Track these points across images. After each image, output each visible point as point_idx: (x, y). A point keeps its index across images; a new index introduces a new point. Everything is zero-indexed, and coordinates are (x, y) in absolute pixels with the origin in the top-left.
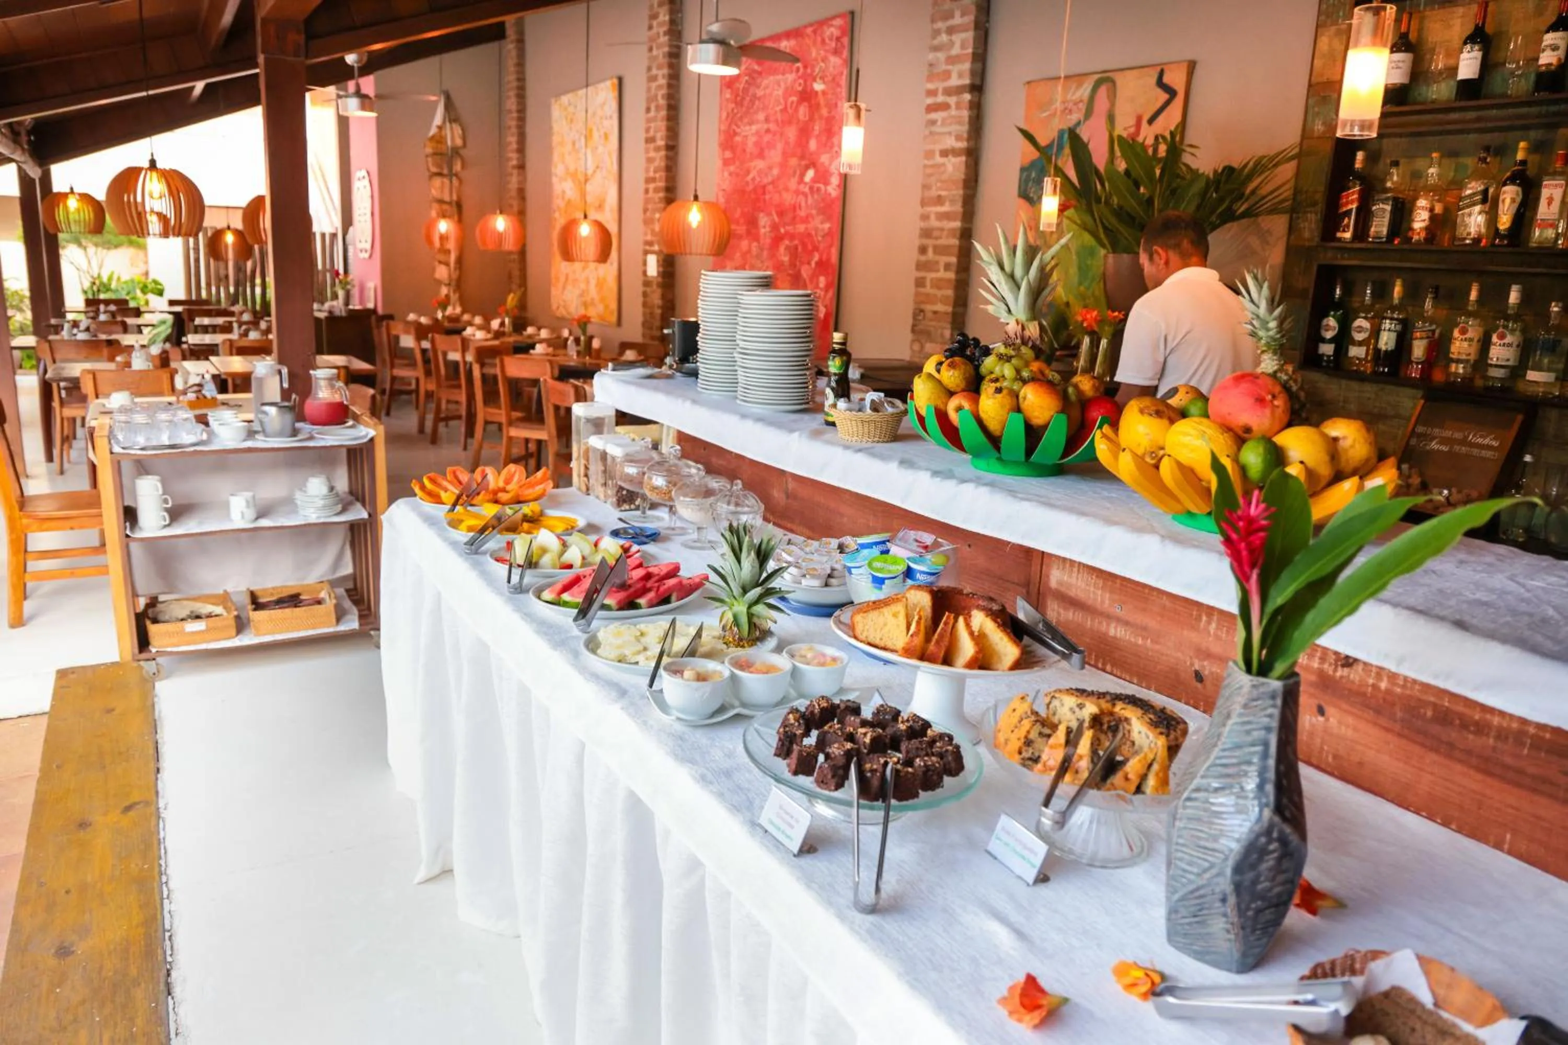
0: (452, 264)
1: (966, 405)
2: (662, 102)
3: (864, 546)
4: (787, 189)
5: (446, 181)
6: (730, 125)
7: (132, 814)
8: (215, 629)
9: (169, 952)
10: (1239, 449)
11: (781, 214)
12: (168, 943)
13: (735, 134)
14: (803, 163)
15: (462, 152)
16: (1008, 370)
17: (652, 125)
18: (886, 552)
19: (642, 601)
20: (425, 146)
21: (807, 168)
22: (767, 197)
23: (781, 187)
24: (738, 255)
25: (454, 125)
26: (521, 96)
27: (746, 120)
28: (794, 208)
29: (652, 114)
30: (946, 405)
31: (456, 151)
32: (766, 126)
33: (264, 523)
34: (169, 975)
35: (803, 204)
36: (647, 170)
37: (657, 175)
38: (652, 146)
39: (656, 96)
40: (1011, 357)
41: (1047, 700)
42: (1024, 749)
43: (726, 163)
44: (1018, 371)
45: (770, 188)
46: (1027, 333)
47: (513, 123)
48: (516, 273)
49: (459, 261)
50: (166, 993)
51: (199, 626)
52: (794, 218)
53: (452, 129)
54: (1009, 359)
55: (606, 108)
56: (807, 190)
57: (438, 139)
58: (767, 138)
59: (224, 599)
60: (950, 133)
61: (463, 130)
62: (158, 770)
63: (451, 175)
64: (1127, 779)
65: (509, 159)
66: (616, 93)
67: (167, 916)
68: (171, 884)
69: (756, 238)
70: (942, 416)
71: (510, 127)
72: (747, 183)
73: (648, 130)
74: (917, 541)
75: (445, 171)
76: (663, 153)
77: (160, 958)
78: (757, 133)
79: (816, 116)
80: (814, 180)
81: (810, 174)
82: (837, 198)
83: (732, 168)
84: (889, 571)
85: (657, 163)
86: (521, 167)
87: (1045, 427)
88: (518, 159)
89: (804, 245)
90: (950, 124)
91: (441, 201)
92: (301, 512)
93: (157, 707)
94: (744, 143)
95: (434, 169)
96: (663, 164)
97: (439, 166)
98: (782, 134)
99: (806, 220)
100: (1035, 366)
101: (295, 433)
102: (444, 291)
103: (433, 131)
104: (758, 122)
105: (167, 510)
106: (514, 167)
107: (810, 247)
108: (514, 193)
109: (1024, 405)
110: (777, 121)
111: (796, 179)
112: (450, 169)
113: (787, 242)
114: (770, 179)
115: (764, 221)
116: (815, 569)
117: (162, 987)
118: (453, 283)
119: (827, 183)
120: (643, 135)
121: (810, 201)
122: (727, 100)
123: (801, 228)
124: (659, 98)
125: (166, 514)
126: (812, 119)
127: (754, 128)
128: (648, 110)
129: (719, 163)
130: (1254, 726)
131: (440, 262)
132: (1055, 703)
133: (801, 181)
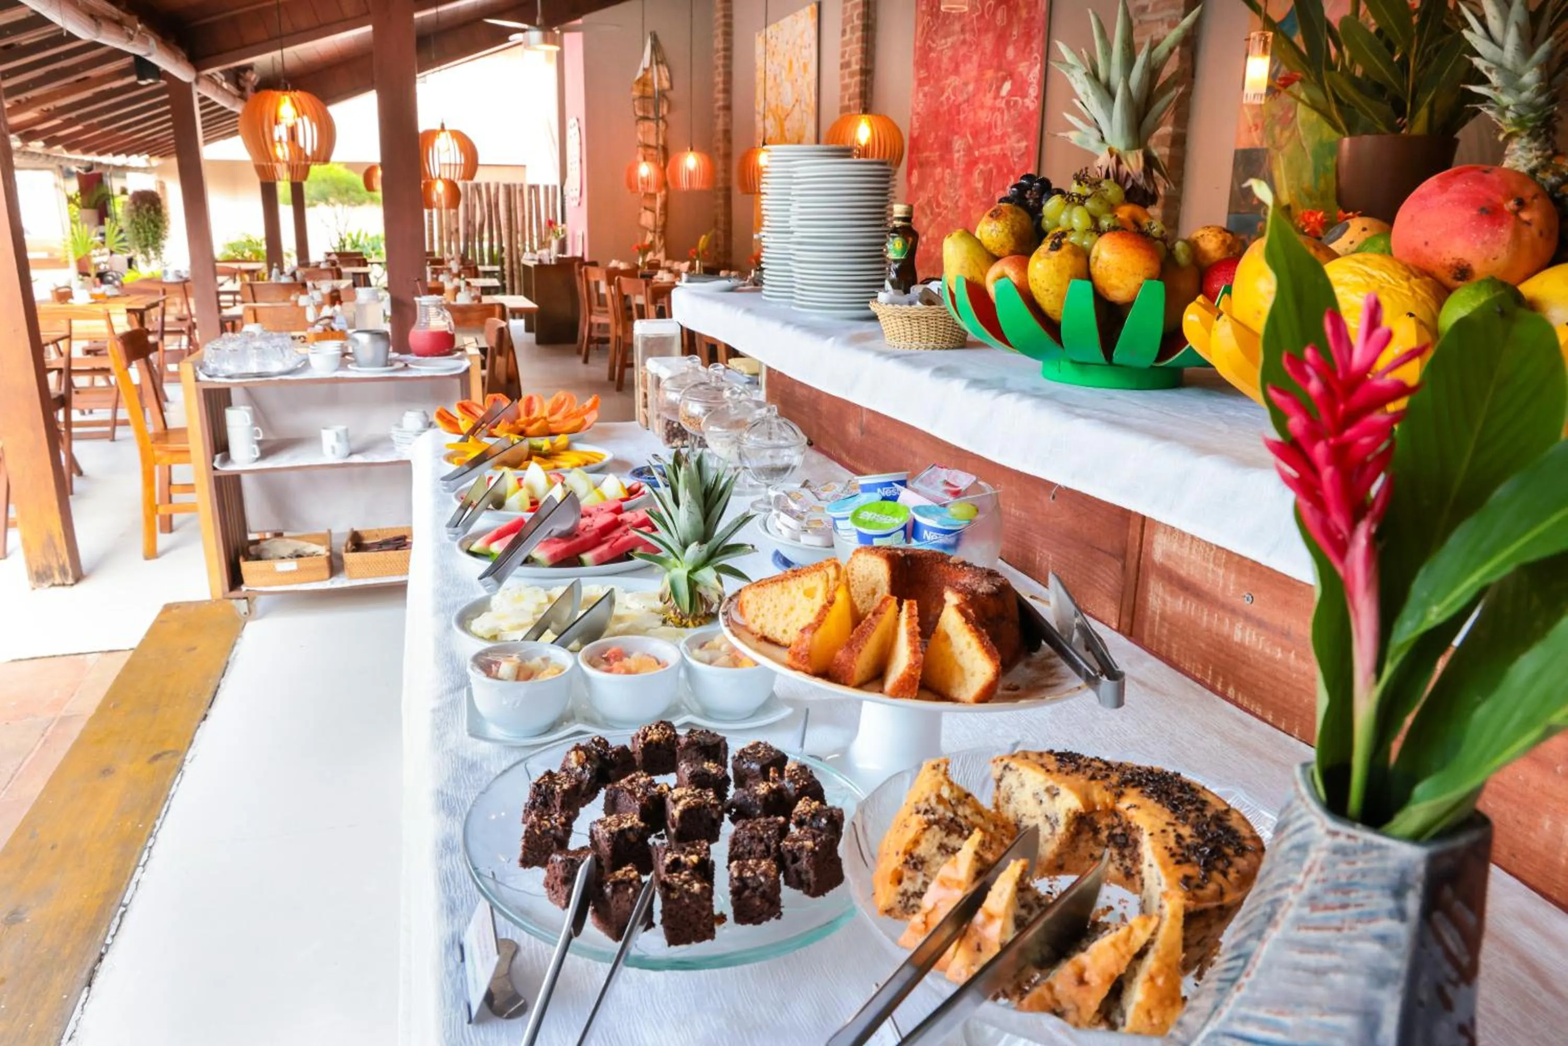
0: (658, 211)
1: (1012, 274)
2: (858, 22)
3: (866, 489)
4: (982, 107)
5: (652, 125)
6: (925, 42)
7: (158, 763)
8: (307, 570)
9: (112, 932)
10: (1440, 305)
11: (975, 135)
12: (117, 920)
13: (931, 49)
14: (1001, 74)
15: (667, 94)
16: (1077, 219)
17: (848, 49)
18: (894, 498)
19: (587, 557)
20: (632, 89)
21: (1004, 79)
22: (962, 117)
23: (977, 104)
24: (931, 184)
25: (661, 67)
26: (728, 34)
27: (941, 33)
28: (990, 127)
29: (848, 36)
30: (984, 275)
31: (662, 94)
32: (962, 37)
33: (357, 459)
34: (100, 960)
35: (999, 122)
36: (842, 98)
37: (852, 103)
38: (847, 71)
39: (852, 16)
40: (1087, 197)
41: (997, 771)
42: (907, 873)
43: (921, 83)
44: (1095, 219)
45: (965, 106)
46: (1125, 168)
47: (720, 62)
48: (721, 218)
49: (665, 206)
50: (85, 982)
51: (291, 565)
52: (989, 138)
53: (658, 70)
54: (1082, 200)
55: (806, 36)
56: (1003, 105)
57: (644, 82)
58: (963, 50)
59: (326, 538)
60: (1162, 20)
61: (669, 71)
62: (205, 717)
63: (658, 118)
64: (1081, 981)
65: (717, 100)
66: (815, 20)
67: (133, 885)
68: (154, 851)
69: (950, 165)
70: (978, 294)
71: (717, 67)
72: (942, 103)
73: (843, 55)
74: (947, 483)
75: (652, 115)
76: (857, 78)
77: (100, 938)
78: (953, 46)
79: (1015, 20)
80: (1011, 93)
81: (1007, 86)
82: (1035, 111)
83: (926, 89)
84: (880, 526)
85: (851, 91)
86: (728, 108)
87: (1129, 305)
88: (725, 100)
89: (1000, 169)
90: (1163, 9)
91: (647, 146)
92: (398, 449)
93: (236, 648)
94: (939, 60)
95: (640, 114)
96: (857, 90)
97: (644, 110)
98: (978, 45)
99: (1002, 139)
100: (1125, 212)
101: (388, 363)
102: (649, 238)
103: (640, 74)
104: (953, 34)
105: (259, 443)
106: (719, 108)
107: (1005, 170)
108: (720, 136)
109: (1096, 270)
110: (973, 30)
111: (990, 96)
112: (657, 111)
113: (981, 166)
114: (965, 96)
115: (958, 144)
116: (820, 522)
117: (84, 975)
118: (659, 230)
119: (1024, 96)
120: (839, 61)
121: (1006, 117)
122: (923, 12)
123: (997, 149)
124: (855, 18)
125: (255, 446)
126: (1010, 23)
127: (950, 40)
128: (844, 32)
129: (912, 84)
130: (1334, 959)
131: (646, 208)
132: (1010, 779)
133: (997, 96)
